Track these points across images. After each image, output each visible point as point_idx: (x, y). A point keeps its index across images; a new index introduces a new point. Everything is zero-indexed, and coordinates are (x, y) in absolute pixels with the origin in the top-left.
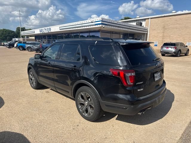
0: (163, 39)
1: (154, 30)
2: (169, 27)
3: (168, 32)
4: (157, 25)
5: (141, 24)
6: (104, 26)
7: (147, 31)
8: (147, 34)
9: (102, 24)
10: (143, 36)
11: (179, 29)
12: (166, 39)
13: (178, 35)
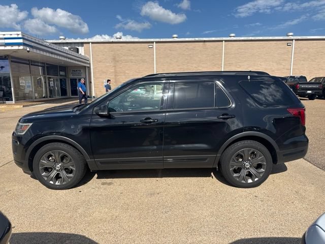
0: (115, 76)
1: (100, 62)
2: (122, 58)
3: (121, 66)
4: (104, 55)
5: (77, 51)
6: (28, 49)
7: (90, 64)
8: (89, 68)
9: (24, 44)
10: (82, 71)
11: (135, 62)
12: (119, 77)
13: (135, 71)
